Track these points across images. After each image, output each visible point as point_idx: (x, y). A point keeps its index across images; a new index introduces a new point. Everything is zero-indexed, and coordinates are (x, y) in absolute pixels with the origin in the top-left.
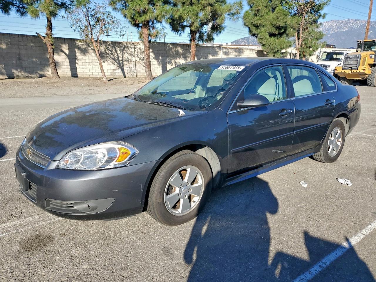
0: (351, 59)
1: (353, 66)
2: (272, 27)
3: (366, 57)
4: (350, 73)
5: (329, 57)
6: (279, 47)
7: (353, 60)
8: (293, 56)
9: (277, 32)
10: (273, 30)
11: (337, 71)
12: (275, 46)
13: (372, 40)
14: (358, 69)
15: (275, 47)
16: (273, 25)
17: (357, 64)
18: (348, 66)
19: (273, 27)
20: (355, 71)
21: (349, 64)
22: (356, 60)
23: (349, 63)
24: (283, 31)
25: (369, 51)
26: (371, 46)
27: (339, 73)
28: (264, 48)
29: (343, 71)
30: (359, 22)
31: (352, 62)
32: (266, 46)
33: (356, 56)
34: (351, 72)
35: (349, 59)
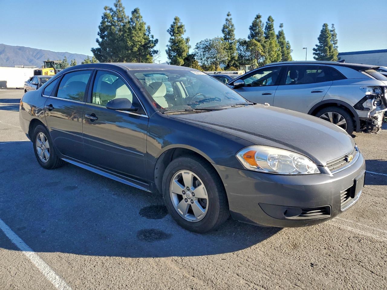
3: (47, 72)
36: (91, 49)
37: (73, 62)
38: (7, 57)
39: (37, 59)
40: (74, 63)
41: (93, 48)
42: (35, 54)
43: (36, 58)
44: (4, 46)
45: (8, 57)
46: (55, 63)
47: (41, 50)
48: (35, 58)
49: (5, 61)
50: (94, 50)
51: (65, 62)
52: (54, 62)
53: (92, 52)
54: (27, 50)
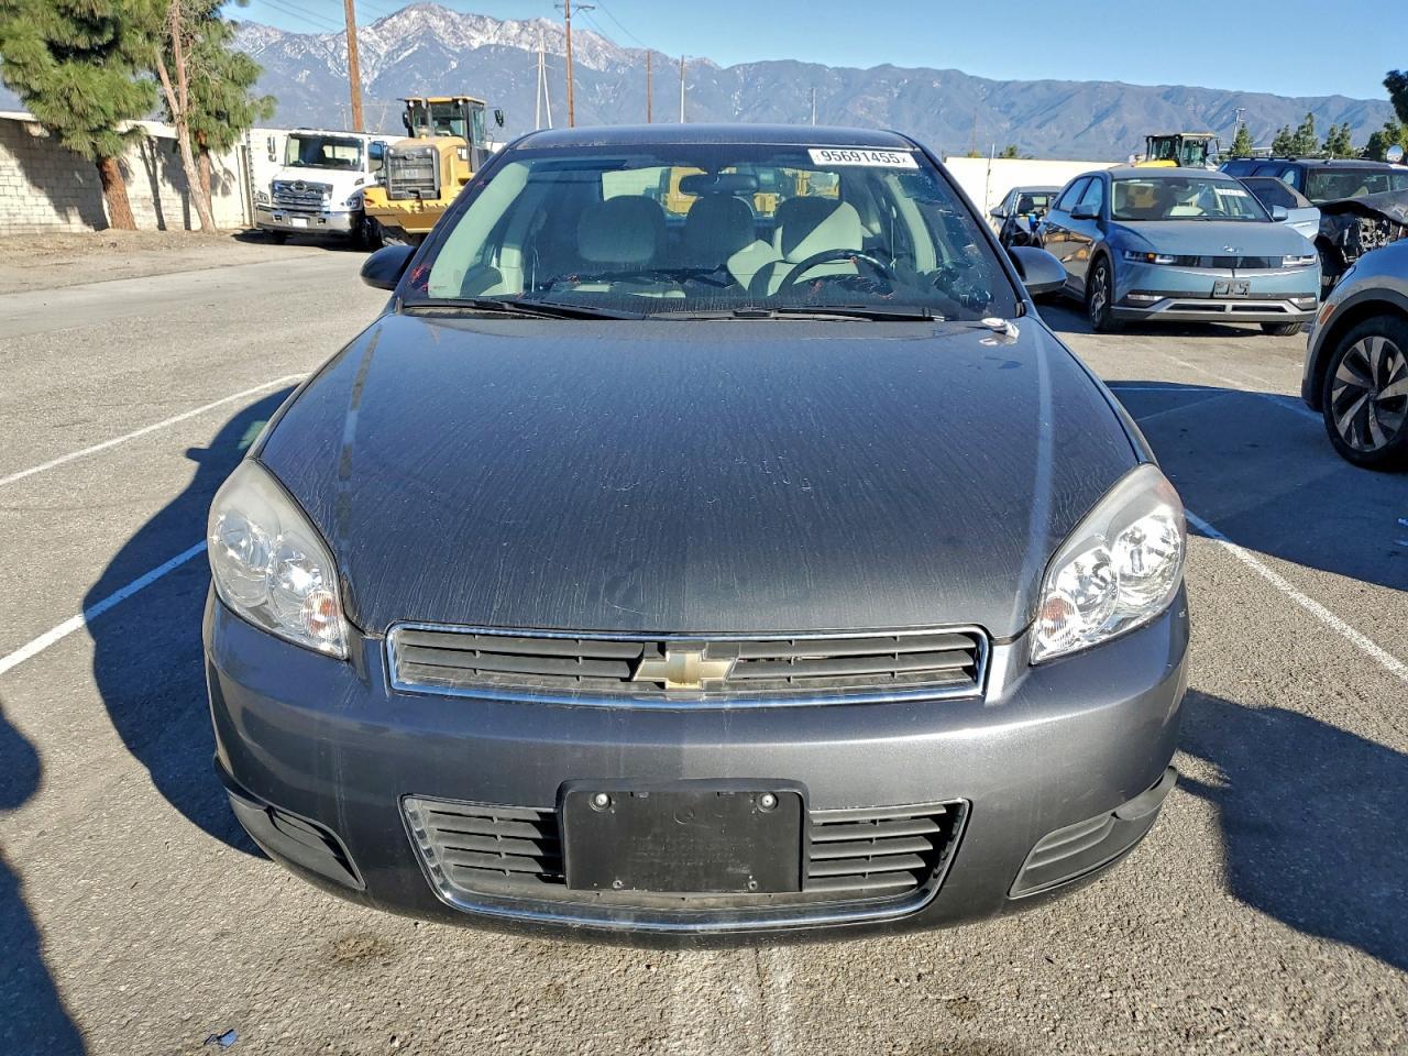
0: (410, 163)
1: (423, 188)
2: (54, 15)
3: (449, 156)
4: (416, 209)
5: (310, 153)
6: (111, 107)
7: (416, 167)
8: (151, 150)
9: (83, 42)
10: (66, 33)
11: (373, 206)
12: (95, 102)
13: (450, 99)
14: (439, 197)
15: (93, 107)
16: (58, 7)
17: (432, 181)
18: (403, 185)
19: (63, 16)
20: (432, 203)
21: (406, 181)
22: (426, 166)
23: (407, 177)
24: (108, 36)
25: (447, 135)
26: (449, 119)
27: (383, 212)
28: (39, 107)
29: (394, 204)
30: (258, 35)
31: (416, 174)
32: (47, 102)
33: (425, 150)
34: (421, 207)
35: (402, 162)
36: (1385, 77)
37: (1336, 136)
38: (1121, 126)
39: (1218, 130)
40: (1337, 141)
41: (1393, 74)
42: (1213, 111)
43: (1216, 127)
44: (1120, 89)
45: (1124, 128)
46: (1184, 140)
47: (1239, 95)
48: (1210, 126)
49: (1112, 141)
50: (1401, 77)
51: (1302, 136)
52: (1181, 138)
53: (1386, 89)
54: (1192, 99)
